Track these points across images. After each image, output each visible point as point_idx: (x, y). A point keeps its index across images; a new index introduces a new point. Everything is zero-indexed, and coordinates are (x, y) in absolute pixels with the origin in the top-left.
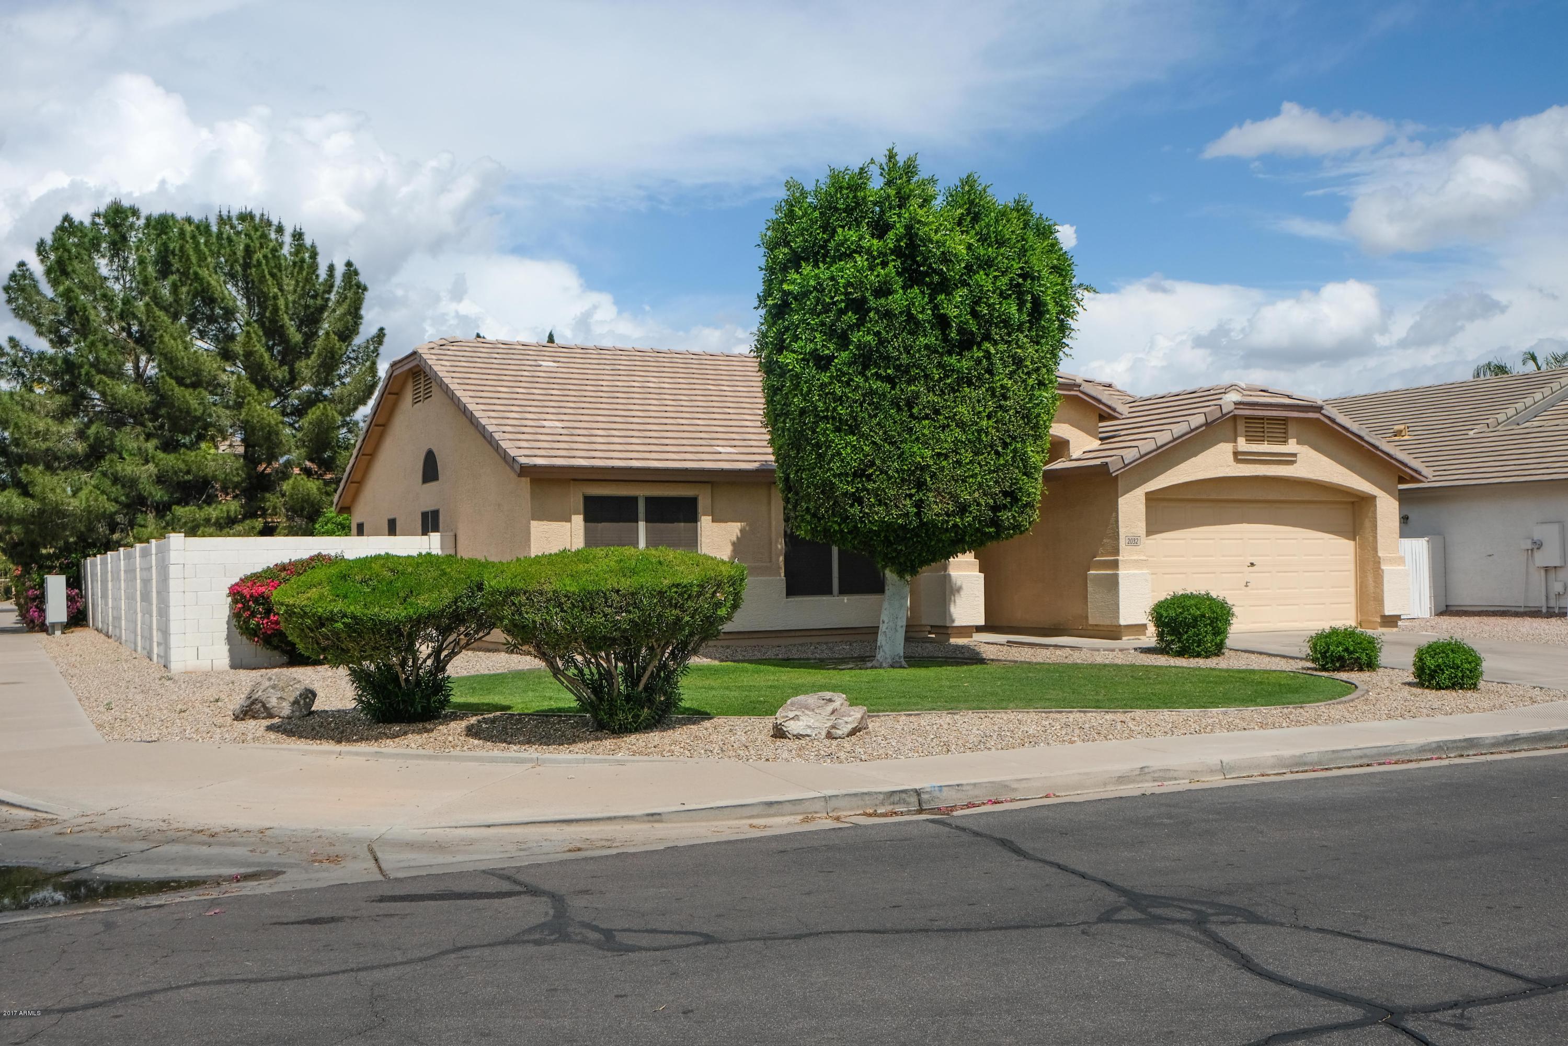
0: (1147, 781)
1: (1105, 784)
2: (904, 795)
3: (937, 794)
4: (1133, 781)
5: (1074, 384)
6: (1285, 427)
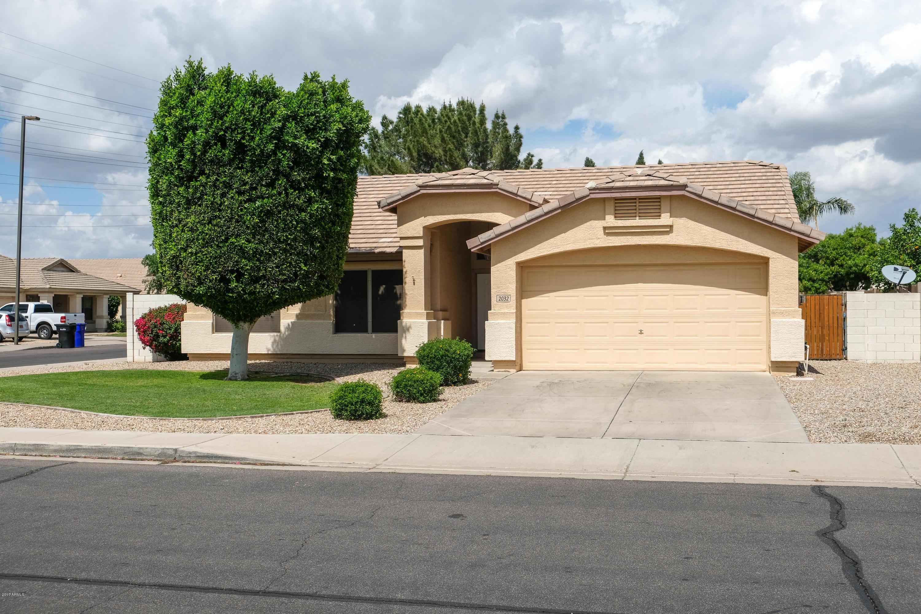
5: (491, 184)
6: (659, 204)
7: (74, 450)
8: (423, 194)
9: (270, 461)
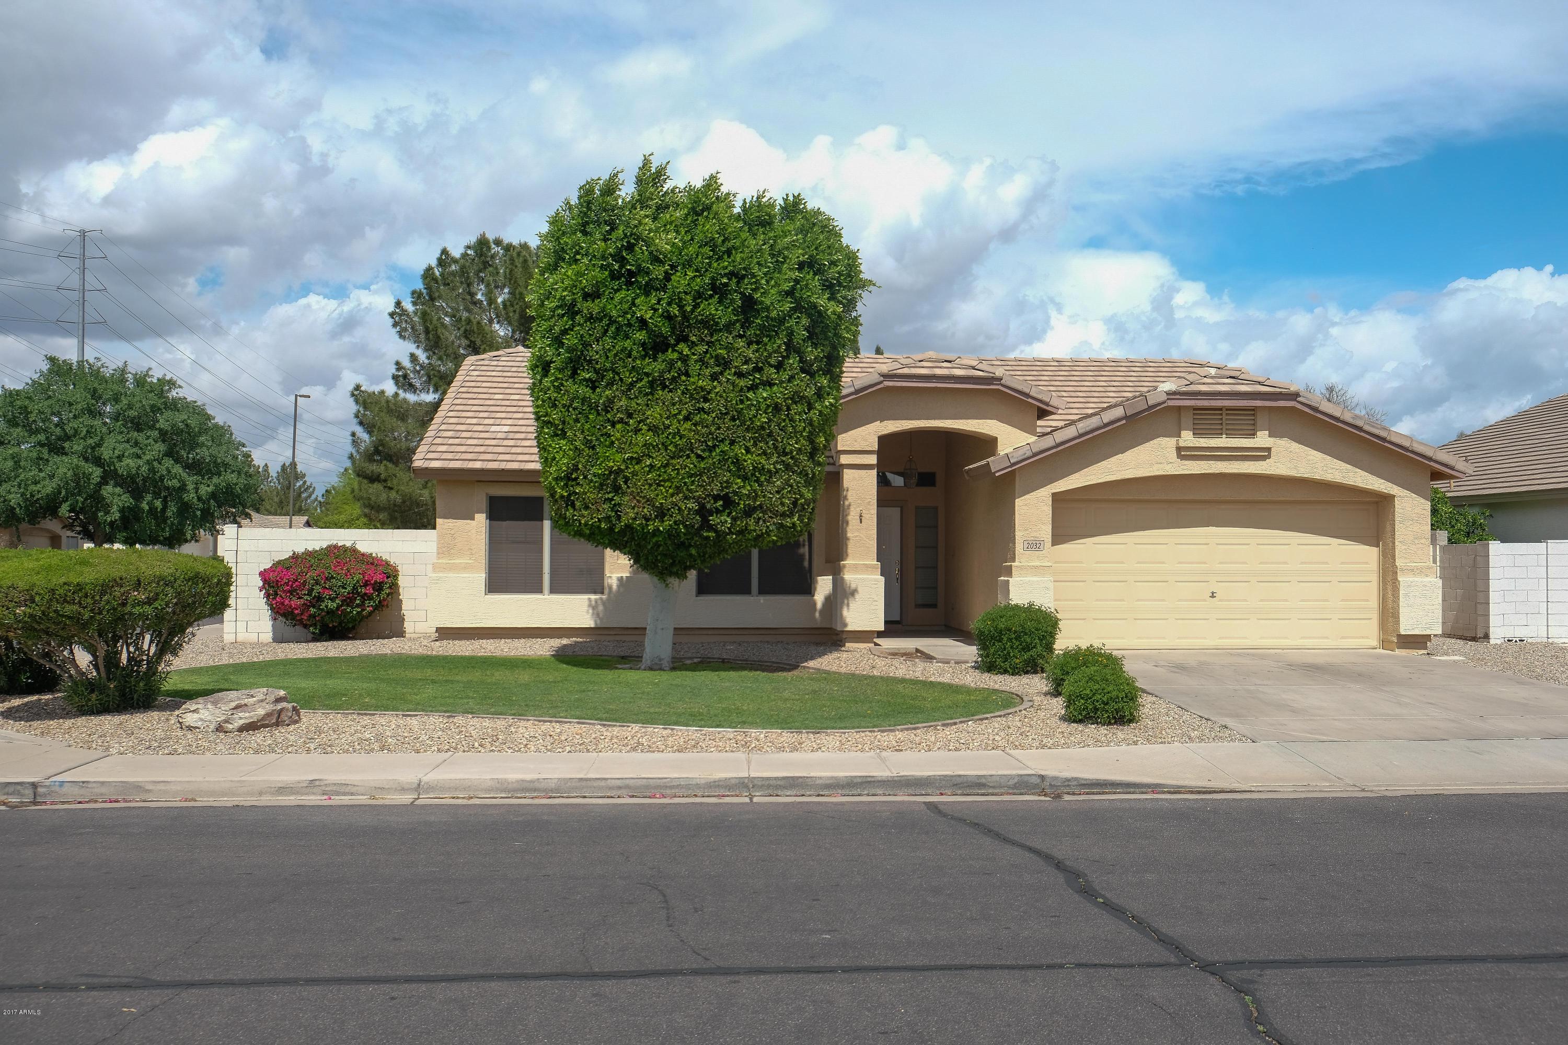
0: (314, 794)
1: (261, 794)
2: (19, 787)
3: (57, 789)
4: (297, 793)
5: (993, 377)
6: (1253, 418)
7: (862, 783)
8: (888, 387)
9: (1199, 787)
